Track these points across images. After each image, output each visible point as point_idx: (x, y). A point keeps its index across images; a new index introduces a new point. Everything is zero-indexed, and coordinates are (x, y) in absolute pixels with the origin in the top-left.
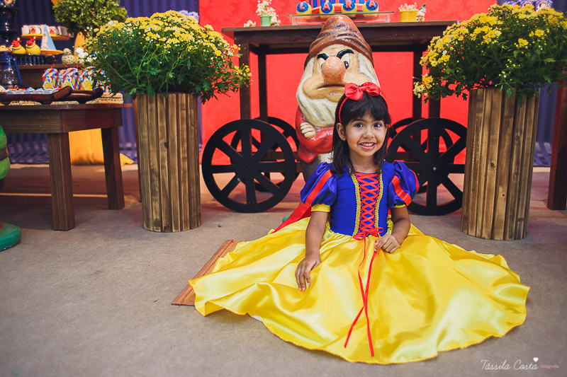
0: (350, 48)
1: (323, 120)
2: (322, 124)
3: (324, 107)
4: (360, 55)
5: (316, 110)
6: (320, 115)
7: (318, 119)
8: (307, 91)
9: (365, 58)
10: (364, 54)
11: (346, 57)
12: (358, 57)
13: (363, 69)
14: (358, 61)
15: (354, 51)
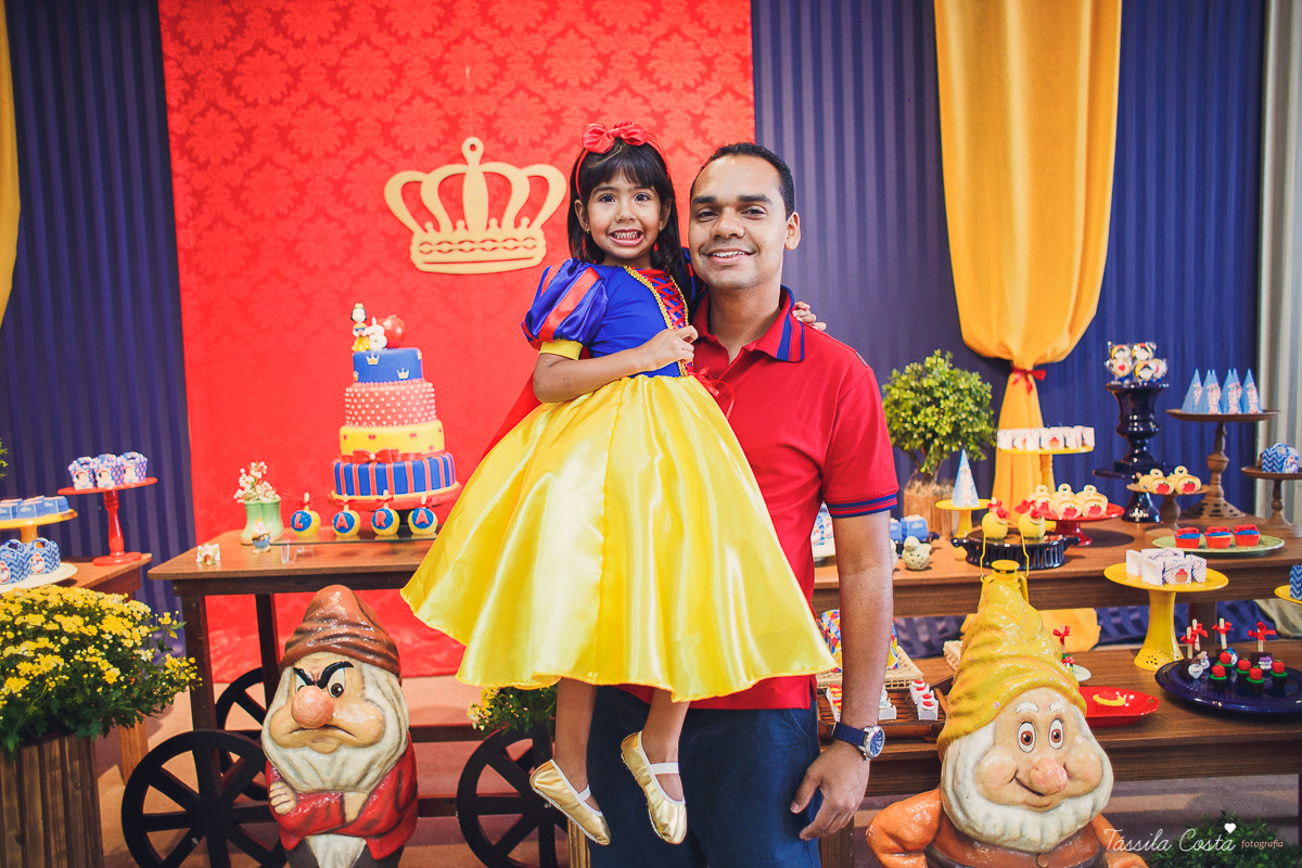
0: (346, 659)
1: (305, 783)
2: (304, 788)
3: (305, 762)
4: (366, 667)
5: (291, 765)
6: (298, 774)
7: (297, 780)
8: (276, 737)
9: (375, 670)
10: (373, 663)
11: (338, 677)
12: (361, 671)
13: (371, 692)
14: (363, 677)
15: (352, 661)
